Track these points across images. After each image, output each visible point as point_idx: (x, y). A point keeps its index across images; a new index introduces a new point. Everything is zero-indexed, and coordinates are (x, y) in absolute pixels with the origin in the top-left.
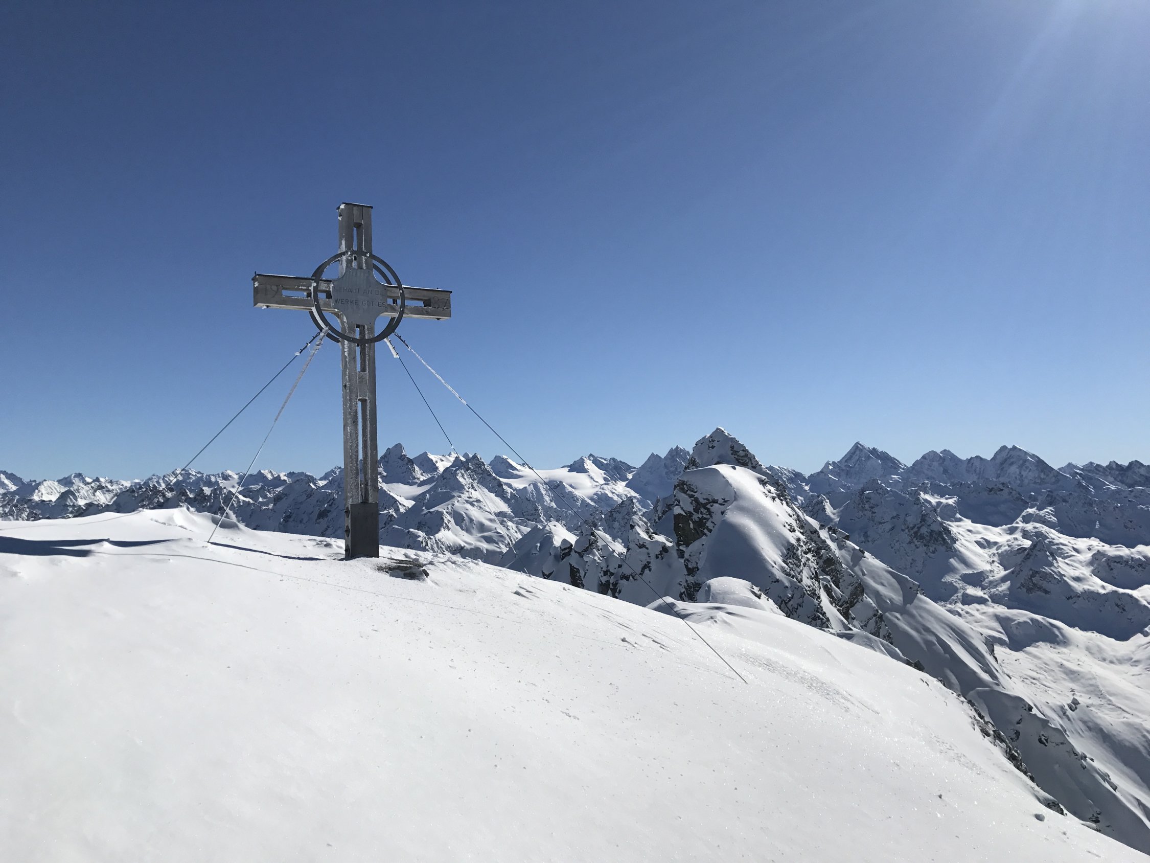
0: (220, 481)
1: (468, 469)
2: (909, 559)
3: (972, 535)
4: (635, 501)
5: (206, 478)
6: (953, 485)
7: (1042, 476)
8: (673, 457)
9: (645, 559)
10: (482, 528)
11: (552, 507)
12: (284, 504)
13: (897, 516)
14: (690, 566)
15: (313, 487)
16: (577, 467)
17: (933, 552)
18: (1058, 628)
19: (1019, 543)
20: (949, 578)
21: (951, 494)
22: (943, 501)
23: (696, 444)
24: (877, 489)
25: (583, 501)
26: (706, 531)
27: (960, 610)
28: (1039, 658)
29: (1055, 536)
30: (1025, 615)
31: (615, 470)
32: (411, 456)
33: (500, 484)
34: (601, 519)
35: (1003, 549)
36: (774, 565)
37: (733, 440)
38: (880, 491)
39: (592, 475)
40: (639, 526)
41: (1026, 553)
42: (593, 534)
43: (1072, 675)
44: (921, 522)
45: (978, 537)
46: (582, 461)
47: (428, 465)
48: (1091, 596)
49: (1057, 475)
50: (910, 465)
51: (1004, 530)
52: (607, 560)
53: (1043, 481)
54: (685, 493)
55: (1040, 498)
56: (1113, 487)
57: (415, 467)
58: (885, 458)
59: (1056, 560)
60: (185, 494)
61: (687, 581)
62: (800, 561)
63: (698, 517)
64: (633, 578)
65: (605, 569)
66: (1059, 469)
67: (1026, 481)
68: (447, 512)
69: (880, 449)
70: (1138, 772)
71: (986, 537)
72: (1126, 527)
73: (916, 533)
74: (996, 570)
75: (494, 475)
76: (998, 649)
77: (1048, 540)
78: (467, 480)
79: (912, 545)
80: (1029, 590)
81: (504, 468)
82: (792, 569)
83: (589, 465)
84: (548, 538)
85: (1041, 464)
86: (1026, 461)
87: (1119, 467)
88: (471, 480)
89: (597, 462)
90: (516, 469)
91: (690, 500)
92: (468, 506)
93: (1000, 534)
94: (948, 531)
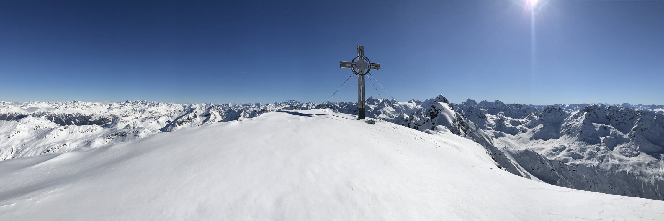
0: (335, 104)
1: (386, 102)
2: (478, 122)
4: (422, 109)
5: (333, 103)
6: (487, 107)
8: (431, 100)
9: (424, 122)
10: (389, 115)
11: (404, 110)
12: (348, 108)
13: (476, 113)
14: (433, 123)
15: (353, 105)
16: (410, 102)
17: (482, 120)
18: (504, 134)
19: (498, 118)
20: (485, 125)
21: (486, 109)
22: (485, 110)
23: (436, 98)
24: (472, 108)
25: (411, 109)
26: (437, 116)
27: (486, 131)
28: (500, 140)
29: (504, 117)
30: (498, 132)
31: (418, 103)
32: (374, 99)
33: (393, 105)
34: (415, 113)
35: (495, 119)
37: (444, 97)
39: (413, 104)
40: (423, 115)
41: (499, 120)
42: (413, 116)
43: (505, 142)
44: (480, 114)
45: (491, 117)
46: (411, 101)
47: (378, 101)
48: (510, 128)
49: (505, 106)
50: (479, 103)
52: (416, 122)
53: (503, 107)
54: (433, 108)
55: (502, 110)
56: (514, 108)
57: (375, 101)
58: (474, 102)
59: (504, 121)
60: (328, 106)
61: (432, 126)
62: (456, 122)
63: (436, 113)
64: (421, 126)
65: (415, 124)
67: (500, 107)
68: (381, 111)
69: (473, 100)
70: (515, 158)
72: (516, 115)
73: (479, 117)
74: (494, 123)
75: (392, 103)
76: (493, 138)
78: (386, 104)
79: (478, 119)
80: (499, 127)
81: (394, 102)
82: (454, 124)
83: (412, 101)
84: (403, 117)
85: (503, 104)
86: (500, 103)
87: (515, 105)
89: (414, 101)
90: (397, 102)
91: (434, 110)
92: (386, 110)
93: (495, 117)
94: (485, 116)
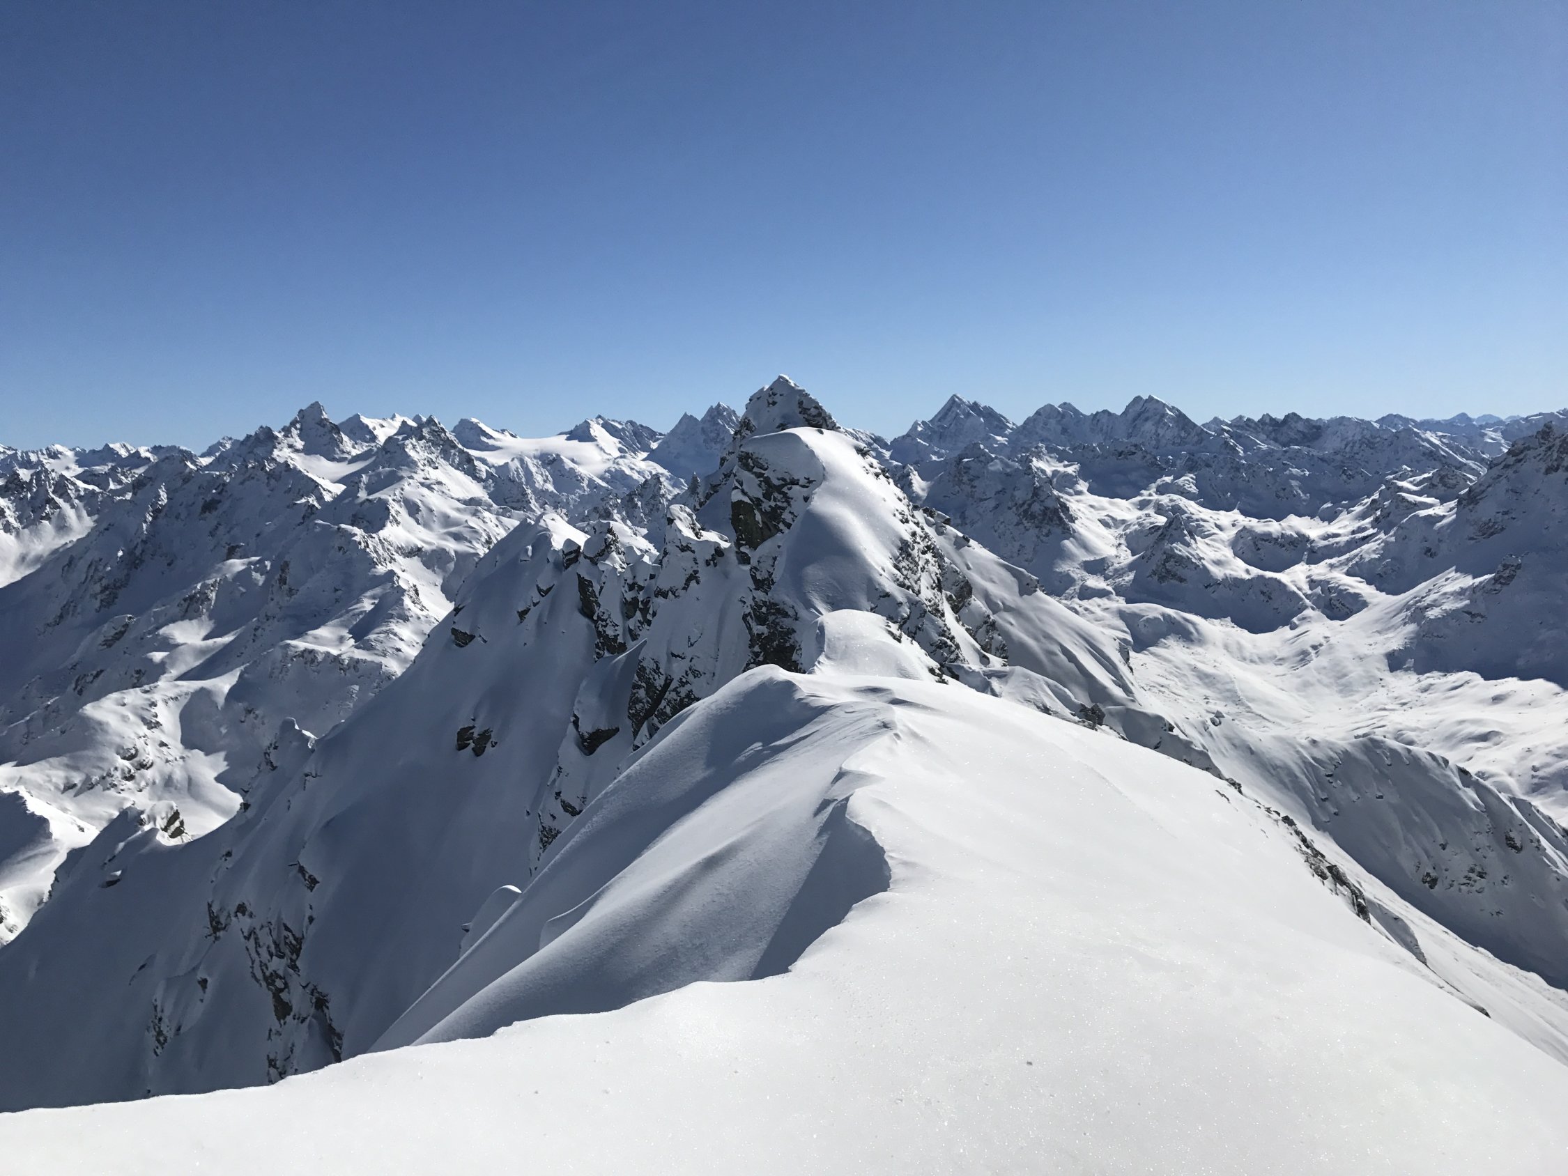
0: (45, 461)
1: (421, 438)
2: (1017, 545)
3: (1095, 512)
4: (662, 479)
5: (22, 457)
6: (1073, 449)
7: (1183, 434)
8: (713, 418)
9: (689, 567)
10: (447, 521)
11: (547, 490)
13: (1003, 491)
14: (759, 577)
15: (192, 467)
16: (581, 434)
17: (1047, 535)
18: (1193, 624)
19: (1152, 520)
20: (1064, 567)
21: (1071, 461)
22: (1061, 468)
23: (750, 400)
24: (978, 455)
25: (591, 481)
26: (781, 526)
27: (1077, 607)
28: (1169, 661)
29: (1194, 509)
30: (1156, 609)
31: (635, 437)
32: (336, 421)
33: (469, 460)
34: (618, 507)
35: (1133, 528)
36: (882, 572)
37: (802, 394)
38: (982, 458)
39: (602, 444)
40: (681, 520)
41: (1160, 532)
42: (610, 531)
43: (1206, 679)
44: (1032, 497)
45: (1102, 514)
46: (587, 425)
47: (360, 431)
48: (1236, 583)
49: (1200, 433)
50: (1020, 423)
51: (1134, 504)
52: (633, 569)
53: (1183, 442)
54: (750, 470)
55: (1178, 462)
56: (1264, 447)
57: (343, 436)
58: (989, 414)
59: (1195, 540)
61: (754, 598)
63: (770, 506)
64: (674, 593)
65: (630, 582)
66: (1203, 425)
67: (1163, 441)
68: (394, 500)
69: (982, 404)
71: (1111, 514)
72: (1278, 496)
73: (1026, 512)
74: (1123, 555)
75: (460, 446)
76: (1130, 656)
77: (1186, 515)
78: (421, 453)
79: (1021, 527)
81: (472, 435)
82: (906, 577)
83: (597, 430)
84: (543, 538)
85: (1182, 420)
86: (1164, 415)
87: (1273, 421)
88: (426, 454)
89: (608, 427)
90: (490, 437)
91: (757, 481)
92: (425, 491)
93: (1129, 509)
94: (1065, 508)
